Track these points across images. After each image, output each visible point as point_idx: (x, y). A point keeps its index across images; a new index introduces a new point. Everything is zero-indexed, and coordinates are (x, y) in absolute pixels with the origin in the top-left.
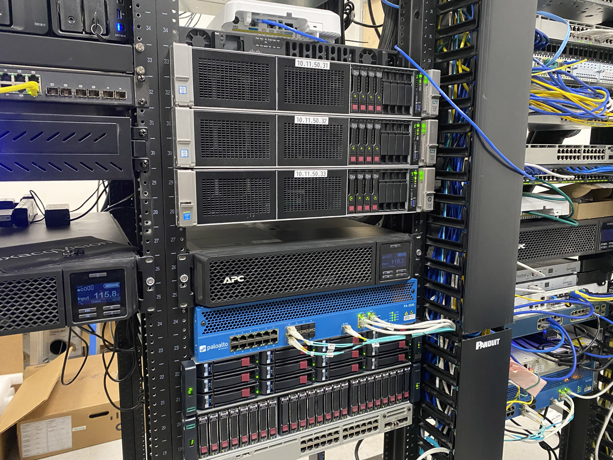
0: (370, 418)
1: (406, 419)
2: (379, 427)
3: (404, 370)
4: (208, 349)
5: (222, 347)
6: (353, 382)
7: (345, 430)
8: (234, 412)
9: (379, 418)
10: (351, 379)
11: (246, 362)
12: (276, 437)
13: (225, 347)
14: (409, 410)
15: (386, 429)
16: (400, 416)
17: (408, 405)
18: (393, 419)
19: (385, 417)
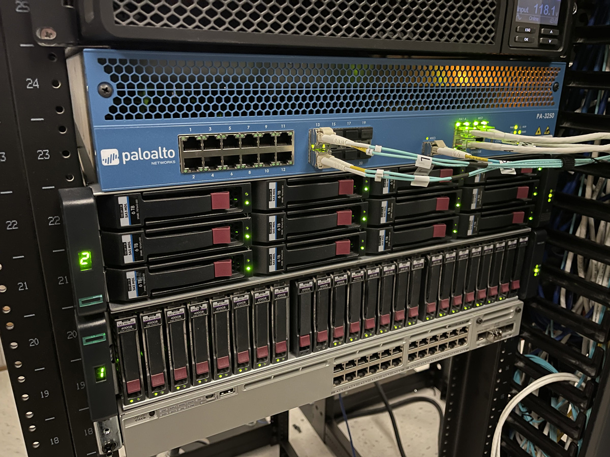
0: (456, 324)
1: (510, 327)
2: (468, 340)
4: (124, 159)
8: (197, 309)
9: (470, 323)
11: (221, 201)
12: (286, 359)
13: (169, 159)
14: (518, 311)
15: (479, 342)
17: (516, 302)
19: (479, 322)
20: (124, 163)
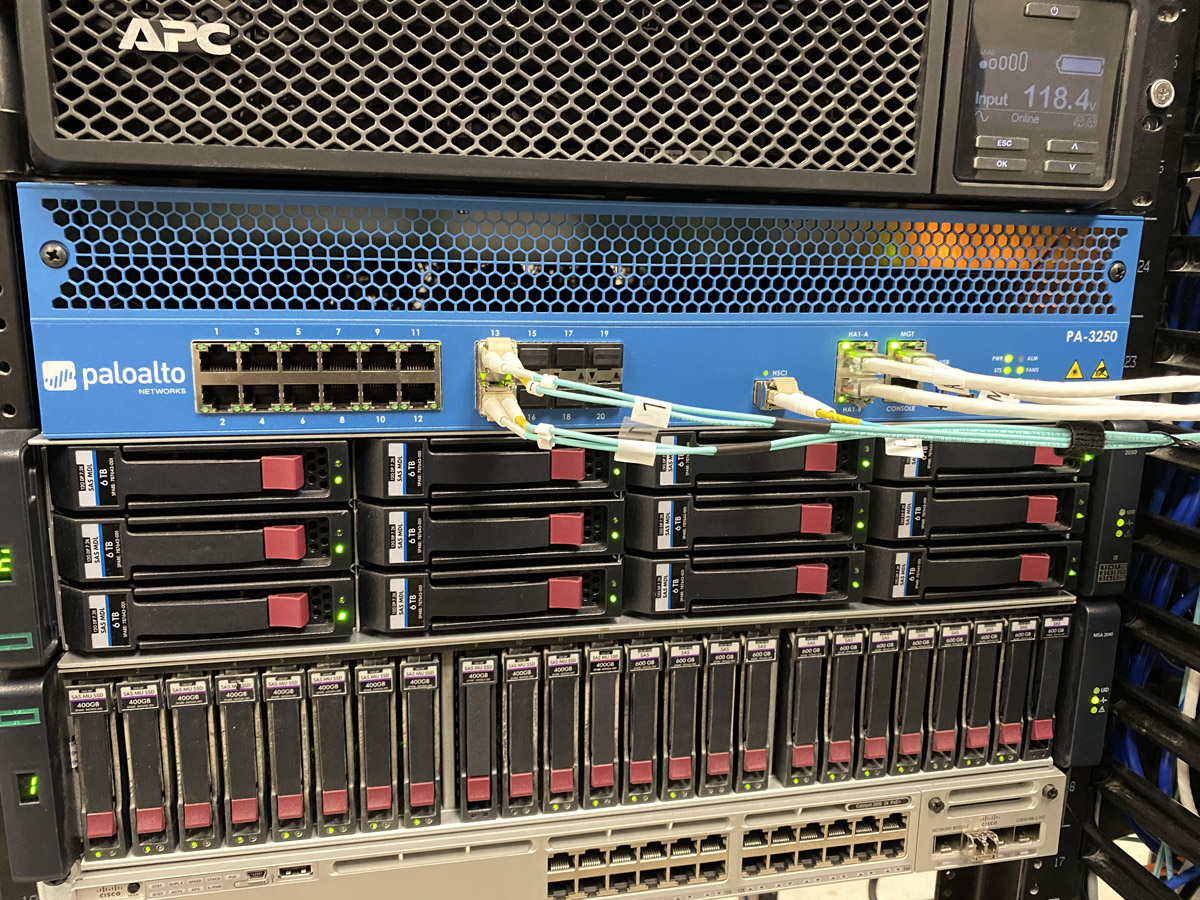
0: (872, 804)
1: (1032, 830)
2: (909, 845)
3: (1040, 625)
4: (86, 382)
5: (154, 385)
6: (803, 643)
7: (756, 835)
9: (909, 807)
10: (794, 627)
11: (283, 473)
12: (437, 820)
13: (173, 385)
14: (1051, 794)
15: (938, 856)
16: (1009, 816)
17: (1045, 773)
18: (974, 823)
19: (937, 806)
20: (86, 388)
